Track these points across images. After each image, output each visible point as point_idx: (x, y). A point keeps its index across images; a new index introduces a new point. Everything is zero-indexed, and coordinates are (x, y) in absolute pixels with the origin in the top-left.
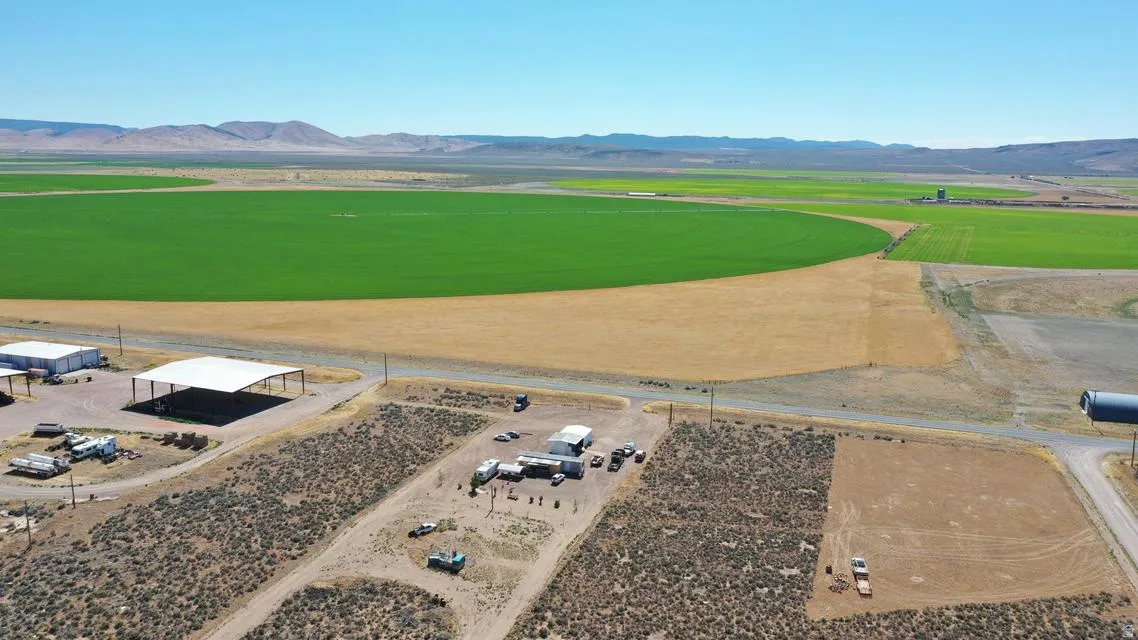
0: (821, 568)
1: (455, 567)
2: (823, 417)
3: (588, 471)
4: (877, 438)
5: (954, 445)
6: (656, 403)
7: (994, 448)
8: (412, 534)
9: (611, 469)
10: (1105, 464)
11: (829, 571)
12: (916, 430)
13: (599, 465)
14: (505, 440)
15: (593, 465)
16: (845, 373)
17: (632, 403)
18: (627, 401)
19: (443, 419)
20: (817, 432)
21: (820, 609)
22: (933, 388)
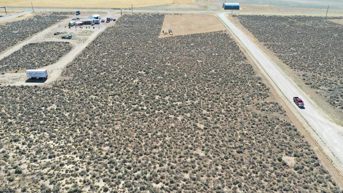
0: (162, 31)
1: (70, 38)
2: (161, 12)
3: (101, 23)
4: (175, 14)
5: (193, 15)
6: (116, 12)
7: (202, 15)
8: (55, 34)
9: (107, 22)
10: (226, 15)
11: (163, 32)
12: (184, 13)
13: (103, 22)
14: (75, 20)
15: (102, 22)
16: (167, 5)
17: (110, 12)
18: (109, 12)
19: (55, 17)
20: (160, 14)
21: (161, 36)
22: (189, 6)
